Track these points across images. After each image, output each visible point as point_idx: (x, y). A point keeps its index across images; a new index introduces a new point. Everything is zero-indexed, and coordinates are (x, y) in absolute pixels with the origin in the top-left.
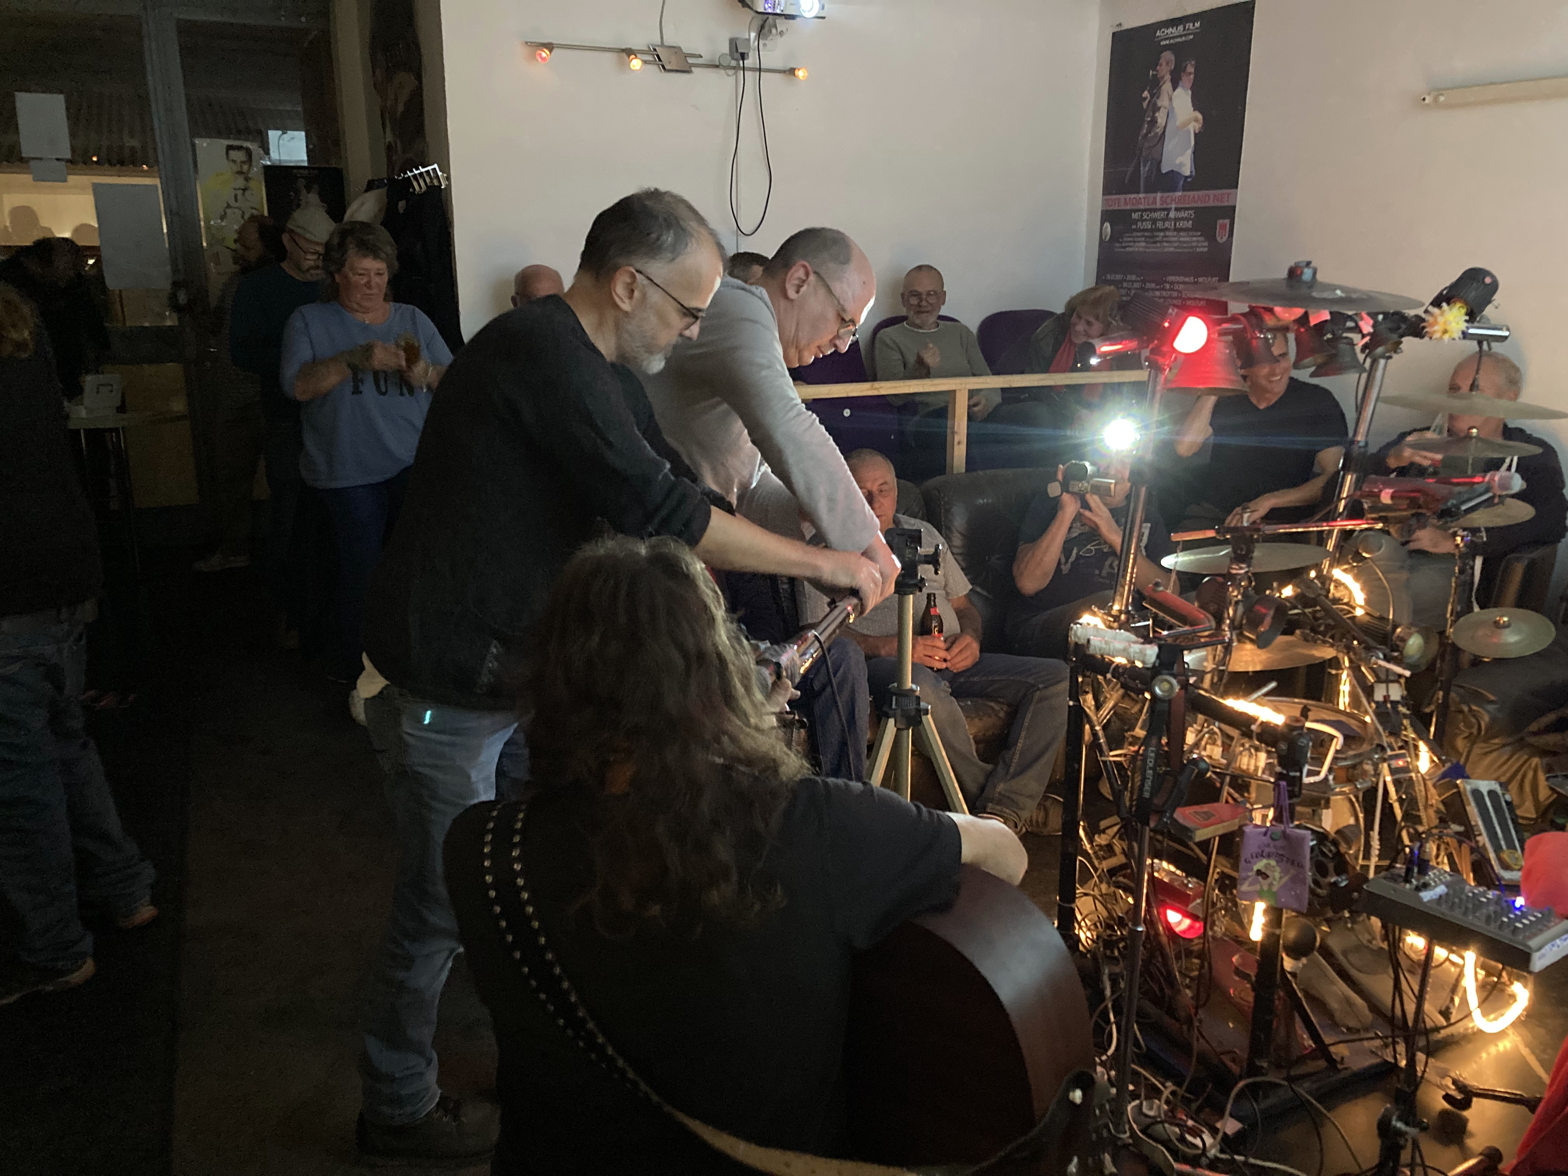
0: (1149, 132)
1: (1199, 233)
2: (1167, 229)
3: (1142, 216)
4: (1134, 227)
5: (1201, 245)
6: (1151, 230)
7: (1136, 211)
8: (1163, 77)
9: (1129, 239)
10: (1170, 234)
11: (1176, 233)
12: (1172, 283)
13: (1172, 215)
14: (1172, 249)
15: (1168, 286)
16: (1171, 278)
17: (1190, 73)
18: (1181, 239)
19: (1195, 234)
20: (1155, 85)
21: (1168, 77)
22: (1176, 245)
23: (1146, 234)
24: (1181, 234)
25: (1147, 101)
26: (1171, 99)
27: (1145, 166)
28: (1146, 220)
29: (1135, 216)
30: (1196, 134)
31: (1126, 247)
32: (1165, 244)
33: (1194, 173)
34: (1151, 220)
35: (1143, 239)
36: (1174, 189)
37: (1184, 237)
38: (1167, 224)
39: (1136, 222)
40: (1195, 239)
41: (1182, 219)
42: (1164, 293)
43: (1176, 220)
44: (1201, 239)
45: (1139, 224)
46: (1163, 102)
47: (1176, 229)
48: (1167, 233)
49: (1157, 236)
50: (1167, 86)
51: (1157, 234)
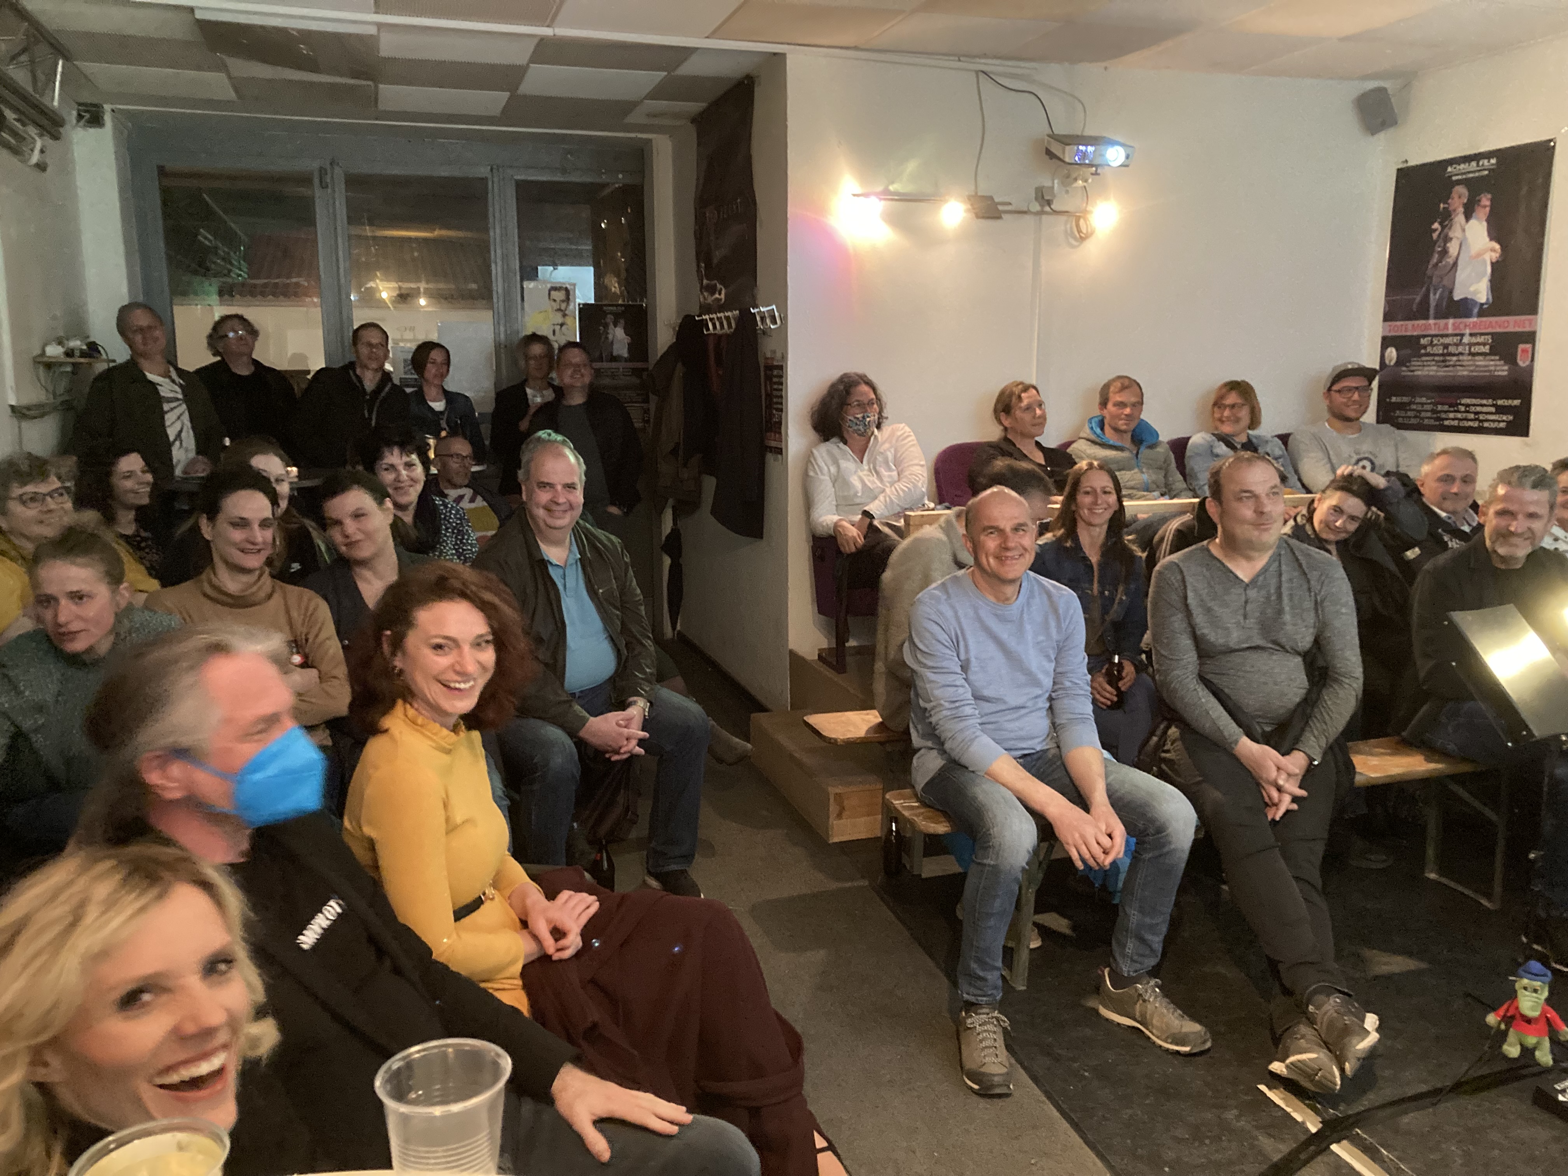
0: (1440, 261)
1: (1497, 358)
2: (1461, 354)
3: (1432, 341)
4: (1423, 351)
5: (1502, 370)
6: (1443, 355)
7: (1424, 336)
8: (1455, 210)
9: (1419, 363)
10: (1465, 358)
11: (1470, 358)
12: (1468, 406)
13: (1466, 340)
14: (1465, 373)
15: (1462, 408)
16: (1464, 401)
17: (1485, 207)
18: (1478, 363)
19: (1493, 358)
20: (1446, 218)
21: (1461, 210)
22: (1472, 368)
23: (1436, 358)
24: (1477, 358)
25: (1437, 233)
26: (1464, 230)
27: (1435, 294)
28: (1436, 345)
29: (1423, 341)
30: (1492, 264)
31: (1413, 371)
32: (1459, 368)
33: (1491, 300)
34: (1442, 344)
35: (1434, 363)
37: (1480, 361)
38: (1460, 349)
39: (1425, 347)
40: (1492, 363)
41: (1478, 344)
42: (1459, 415)
43: (1471, 345)
44: (1498, 363)
45: (1429, 349)
46: (1455, 233)
47: (1471, 354)
48: (1461, 358)
49: (1450, 361)
50: (1460, 218)
51: (1448, 358)
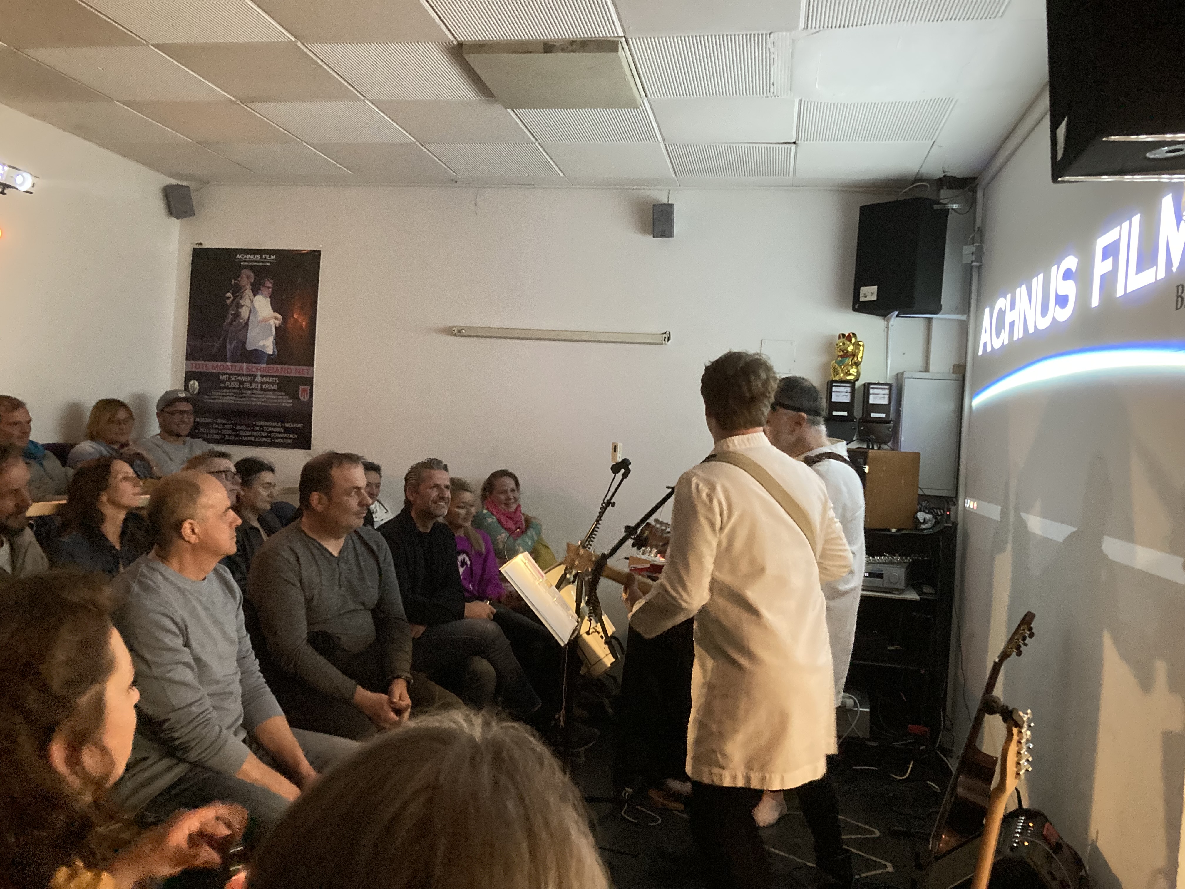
1: (283, 394)
2: (255, 389)
3: (230, 378)
4: (222, 385)
5: (286, 402)
6: (239, 389)
7: (223, 374)
8: (244, 286)
9: (220, 394)
10: (258, 392)
11: (262, 392)
12: (261, 426)
13: (258, 379)
14: (259, 403)
15: (258, 428)
16: (258, 423)
17: (269, 287)
18: (268, 396)
19: (280, 393)
21: (249, 287)
22: (263, 400)
23: (234, 391)
24: (268, 393)
25: (230, 300)
26: (252, 301)
27: (231, 344)
28: (232, 381)
29: (224, 377)
30: (276, 327)
31: (215, 399)
32: (253, 399)
33: (276, 353)
34: (239, 381)
35: (232, 394)
36: (259, 363)
37: (270, 395)
38: (254, 386)
39: (224, 382)
40: (281, 397)
41: (268, 383)
42: (255, 434)
43: (262, 383)
44: (284, 397)
45: (227, 384)
46: (245, 302)
47: (262, 389)
48: (254, 392)
49: (246, 393)
51: (244, 391)
